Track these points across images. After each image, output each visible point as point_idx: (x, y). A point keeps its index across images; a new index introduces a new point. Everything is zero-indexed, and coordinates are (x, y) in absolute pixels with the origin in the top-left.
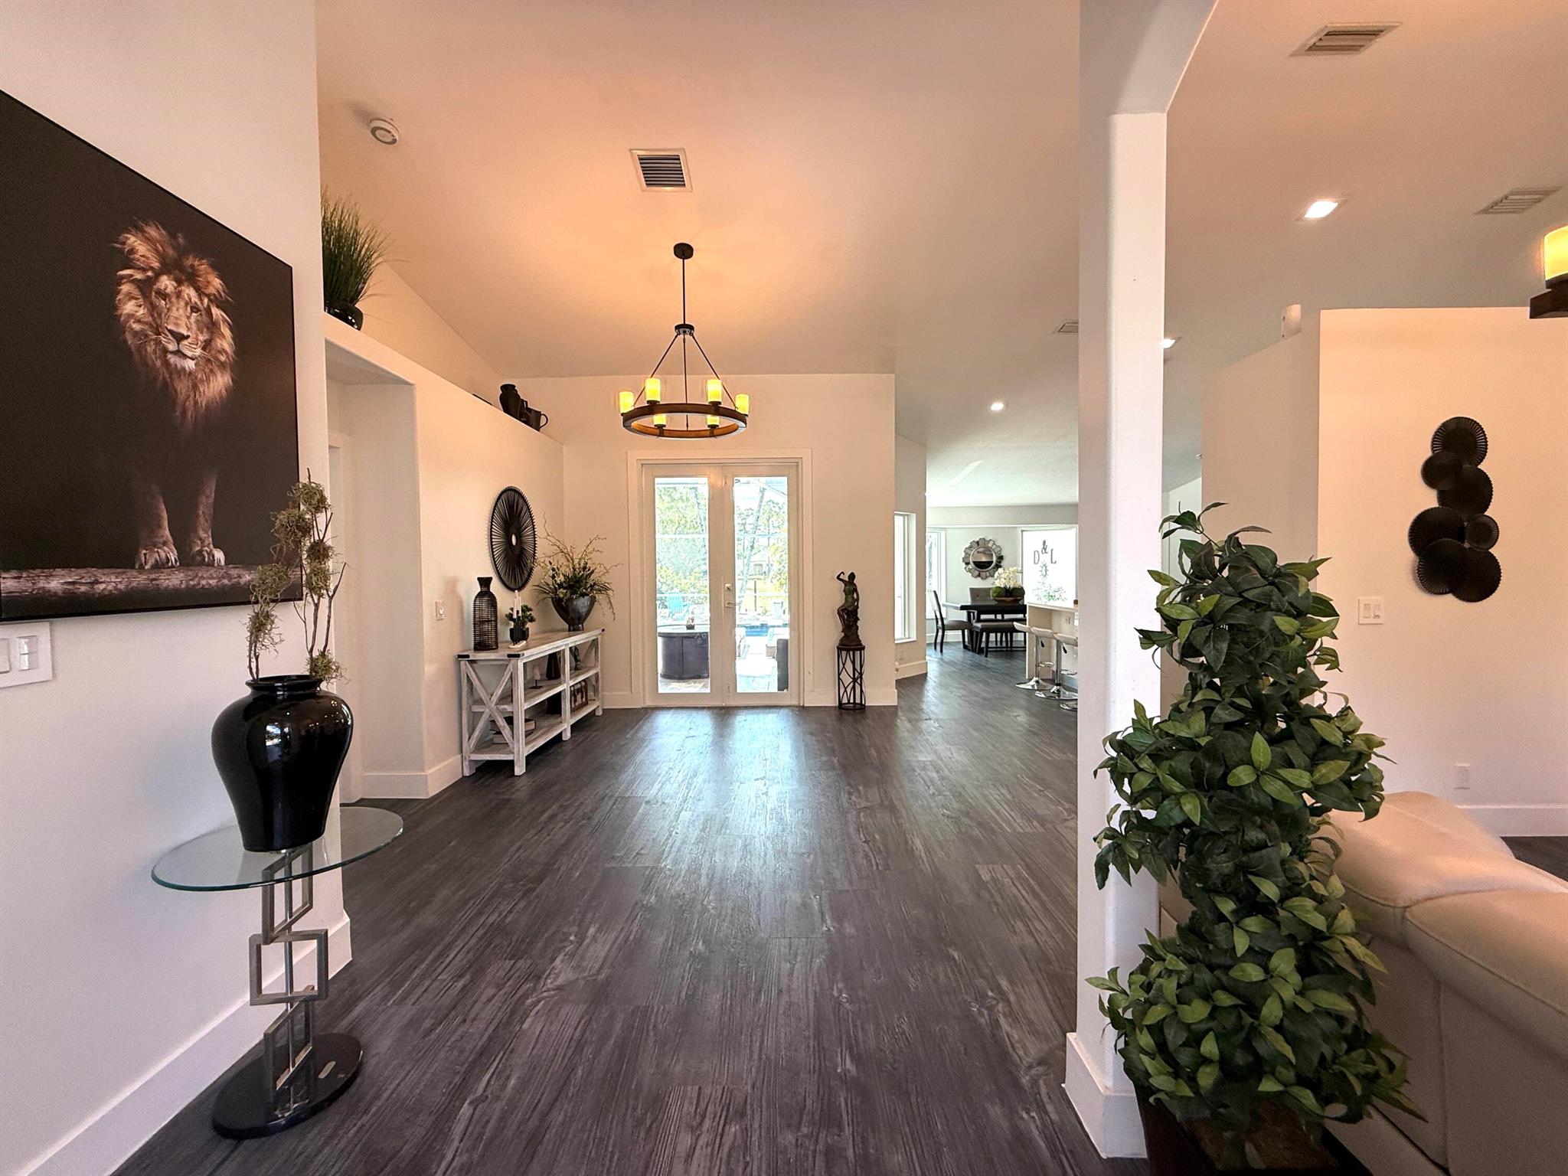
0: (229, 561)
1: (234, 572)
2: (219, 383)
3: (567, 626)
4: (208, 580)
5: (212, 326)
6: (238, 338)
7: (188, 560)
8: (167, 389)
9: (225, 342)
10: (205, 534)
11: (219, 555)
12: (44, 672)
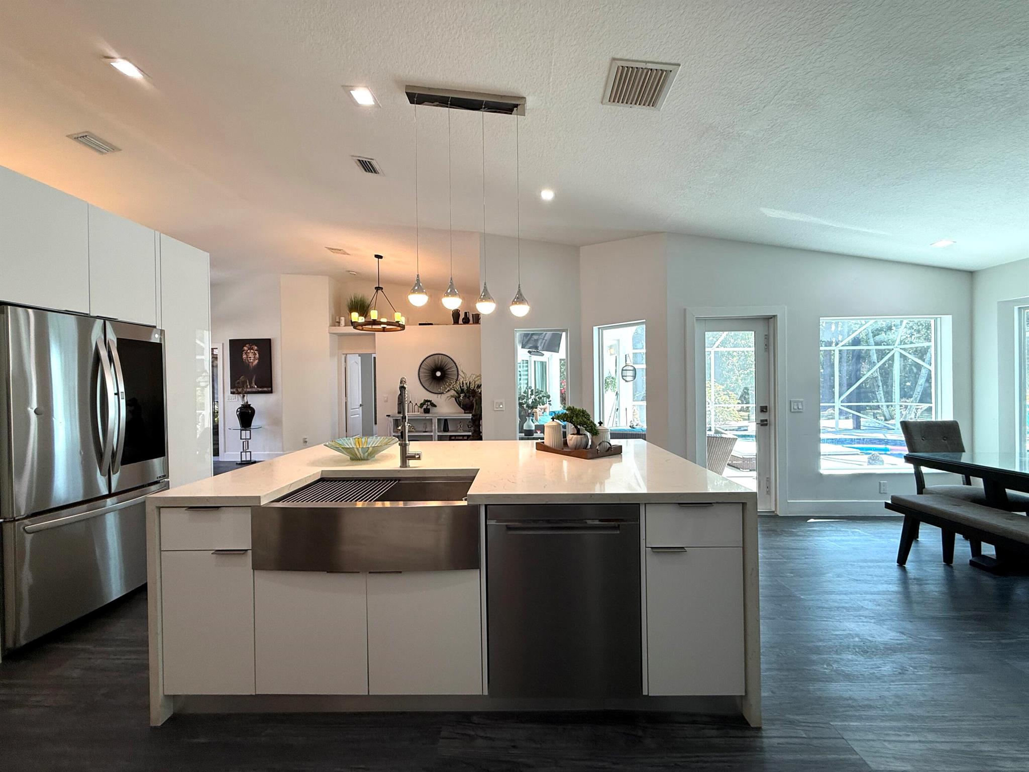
0: (257, 387)
1: (258, 389)
2: (256, 361)
3: (463, 411)
4: (254, 390)
5: (255, 354)
6: (259, 356)
7: (251, 387)
8: (249, 365)
9: (257, 356)
10: (254, 384)
11: (256, 386)
12: (237, 400)
